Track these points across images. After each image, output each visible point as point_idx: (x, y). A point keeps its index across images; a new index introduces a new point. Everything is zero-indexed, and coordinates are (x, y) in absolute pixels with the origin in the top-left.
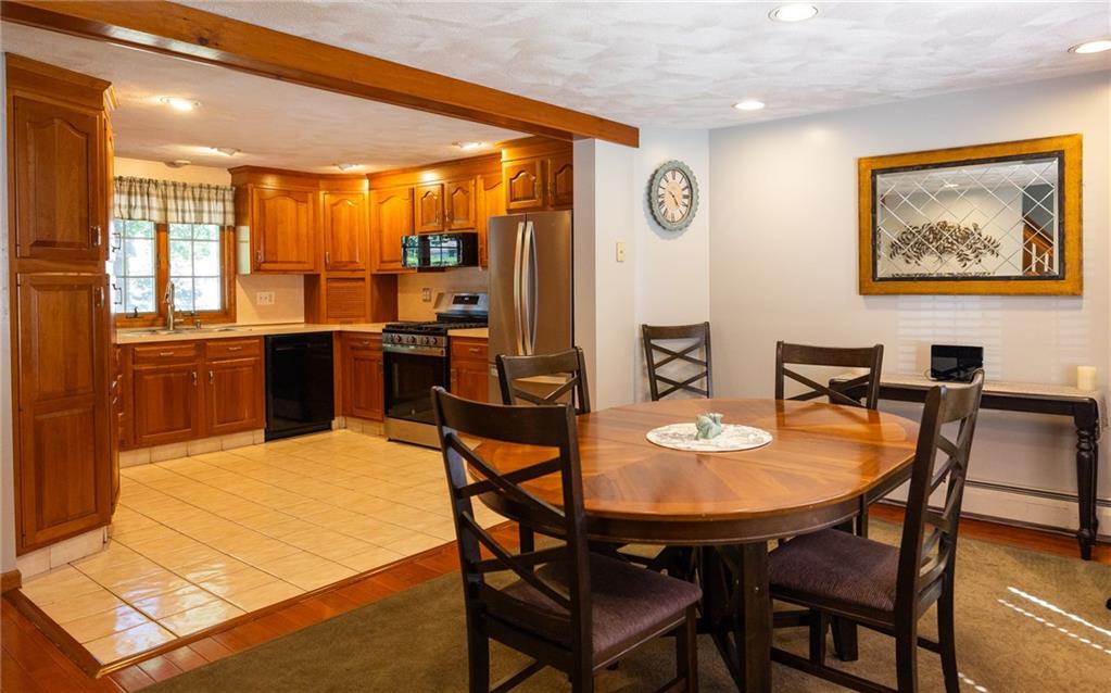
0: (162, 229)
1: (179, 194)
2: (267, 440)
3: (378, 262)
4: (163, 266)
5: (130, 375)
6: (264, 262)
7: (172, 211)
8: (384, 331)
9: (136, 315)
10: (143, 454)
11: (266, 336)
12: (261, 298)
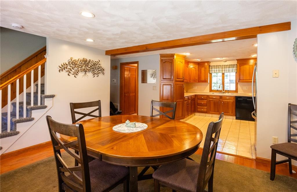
0: (223, 74)
1: (225, 67)
2: (236, 119)
4: (223, 81)
5: (208, 100)
6: (240, 80)
9: (218, 90)
10: (211, 115)
11: (236, 96)
12: (244, 88)
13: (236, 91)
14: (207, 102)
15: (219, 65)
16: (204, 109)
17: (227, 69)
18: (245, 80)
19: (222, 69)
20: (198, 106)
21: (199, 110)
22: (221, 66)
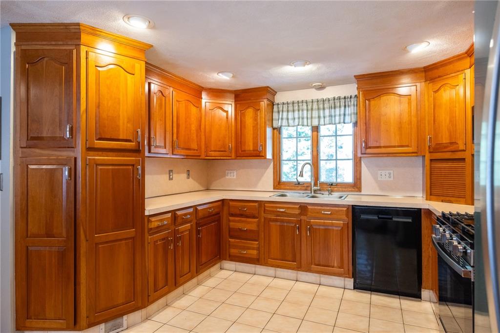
1: (321, 106)
2: (355, 288)
4: (315, 153)
5: (263, 220)
7: (315, 118)
9: (299, 183)
10: (271, 271)
11: (352, 206)
12: (381, 175)
13: (356, 186)
14: (258, 226)
15: (300, 100)
16: (249, 248)
17: (327, 112)
18: (385, 147)
19: (310, 112)
20: (231, 237)
21: (233, 251)
22: (307, 102)
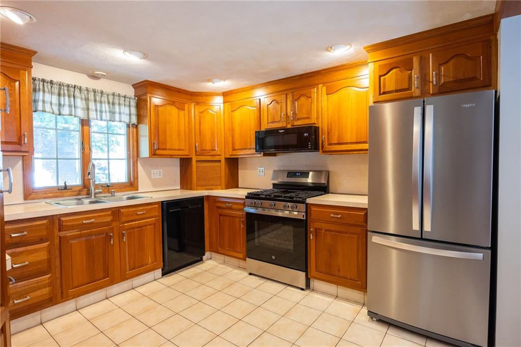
1: (98, 98)
3: (231, 150)
6: (158, 149)
7: (92, 110)
8: (247, 197)
9: (66, 188)
10: (70, 305)
11: (162, 202)
12: (154, 174)
13: (132, 184)
15: (72, 84)
22: (80, 89)
